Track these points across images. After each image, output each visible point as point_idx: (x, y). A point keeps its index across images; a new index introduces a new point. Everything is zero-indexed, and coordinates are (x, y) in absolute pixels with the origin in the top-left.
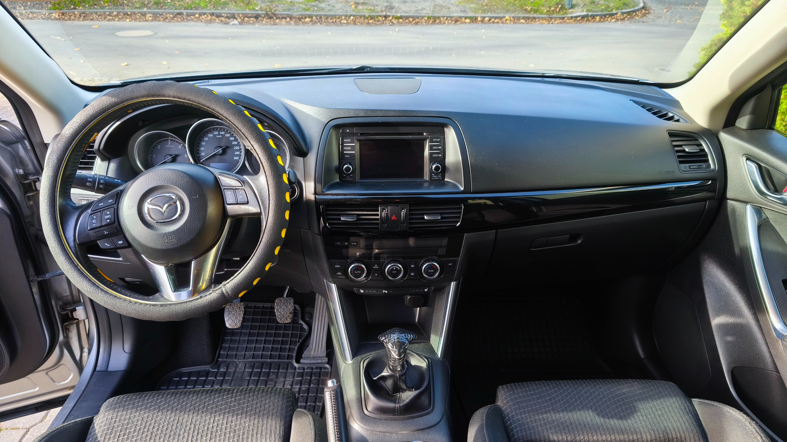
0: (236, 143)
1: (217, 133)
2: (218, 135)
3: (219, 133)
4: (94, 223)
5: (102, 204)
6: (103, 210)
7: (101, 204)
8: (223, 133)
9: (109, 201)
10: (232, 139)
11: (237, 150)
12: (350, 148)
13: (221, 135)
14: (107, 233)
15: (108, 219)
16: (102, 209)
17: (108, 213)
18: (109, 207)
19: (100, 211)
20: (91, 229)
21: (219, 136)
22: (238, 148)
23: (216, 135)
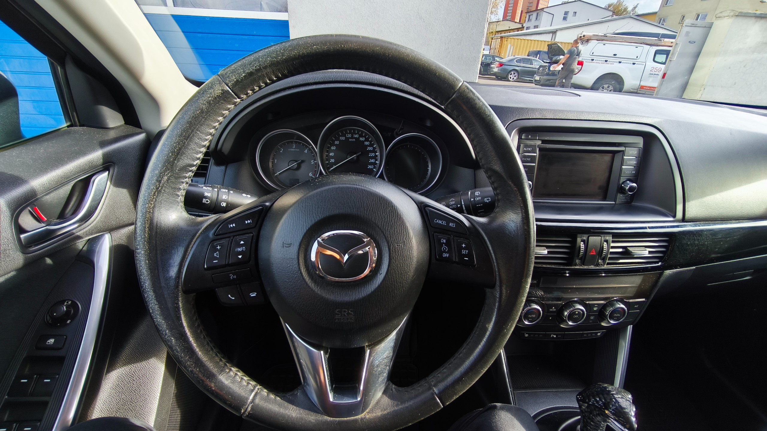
0: (370, 148)
1: (350, 136)
2: (351, 138)
3: (352, 136)
4: (216, 258)
5: (234, 225)
6: (234, 236)
7: (231, 226)
8: (357, 136)
9: (246, 222)
10: (367, 143)
11: (372, 158)
12: (529, 159)
13: (355, 138)
14: (235, 277)
15: (240, 253)
16: (232, 234)
17: (242, 242)
18: (244, 232)
19: (230, 237)
20: (209, 269)
21: (352, 140)
22: (373, 154)
23: (349, 138)
